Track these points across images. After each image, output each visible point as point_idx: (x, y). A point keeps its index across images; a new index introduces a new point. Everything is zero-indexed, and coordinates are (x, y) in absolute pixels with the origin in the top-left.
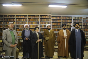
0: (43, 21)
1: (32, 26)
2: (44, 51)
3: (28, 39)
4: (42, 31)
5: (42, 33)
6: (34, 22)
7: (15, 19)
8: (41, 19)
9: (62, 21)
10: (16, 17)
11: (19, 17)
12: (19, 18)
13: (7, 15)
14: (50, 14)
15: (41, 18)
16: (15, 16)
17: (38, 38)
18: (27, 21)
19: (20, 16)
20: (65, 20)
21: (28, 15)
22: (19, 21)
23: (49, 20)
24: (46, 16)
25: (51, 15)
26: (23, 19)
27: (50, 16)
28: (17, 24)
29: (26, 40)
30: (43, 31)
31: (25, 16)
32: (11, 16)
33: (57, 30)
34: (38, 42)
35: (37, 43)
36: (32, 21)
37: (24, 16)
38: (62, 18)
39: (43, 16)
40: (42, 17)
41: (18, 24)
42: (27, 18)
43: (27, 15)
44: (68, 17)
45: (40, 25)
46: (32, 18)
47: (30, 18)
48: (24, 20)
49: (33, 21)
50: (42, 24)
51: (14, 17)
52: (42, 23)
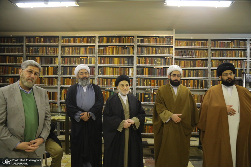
0: (145, 55)
1: (109, 70)
2: (145, 151)
3: (91, 118)
4: (142, 87)
5: (143, 92)
6: (116, 59)
7: (60, 48)
8: (140, 49)
9: (210, 55)
10: (60, 41)
11: (69, 42)
12: (72, 44)
13: (34, 37)
14: (172, 30)
15: (140, 44)
16: (60, 38)
17: (127, 115)
18: (97, 55)
19: (75, 38)
20: (222, 52)
21: (99, 37)
22: (71, 55)
23: (167, 50)
24: (156, 39)
25: (175, 36)
26: (82, 49)
27: (169, 39)
28: (66, 65)
29: (82, 120)
30: (145, 87)
31: (90, 39)
32: (47, 39)
33: (191, 83)
34: (124, 129)
35: (120, 130)
36: (111, 55)
37: (85, 39)
38: (210, 46)
39: (146, 39)
40: (142, 41)
41: (69, 64)
42: (97, 44)
43: (97, 34)
44: (232, 40)
45: (135, 69)
46: (110, 44)
47: (104, 44)
48: (85, 52)
49: (115, 55)
50: (144, 65)
51: (55, 42)
52: (143, 60)
